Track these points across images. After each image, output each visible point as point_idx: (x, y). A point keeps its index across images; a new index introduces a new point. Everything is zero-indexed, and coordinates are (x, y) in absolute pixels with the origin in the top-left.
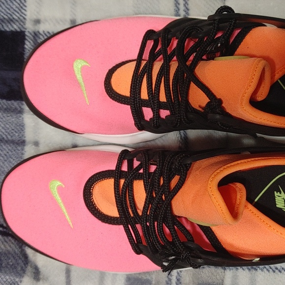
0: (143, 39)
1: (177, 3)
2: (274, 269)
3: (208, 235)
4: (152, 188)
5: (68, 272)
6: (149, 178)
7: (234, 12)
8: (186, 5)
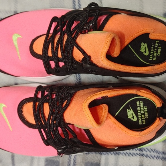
0: (51, 22)
1: (74, 2)
2: (129, 154)
3: (88, 134)
4: (53, 107)
5: (13, 157)
6: (52, 102)
7: (98, 6)
8: (79, 3)
